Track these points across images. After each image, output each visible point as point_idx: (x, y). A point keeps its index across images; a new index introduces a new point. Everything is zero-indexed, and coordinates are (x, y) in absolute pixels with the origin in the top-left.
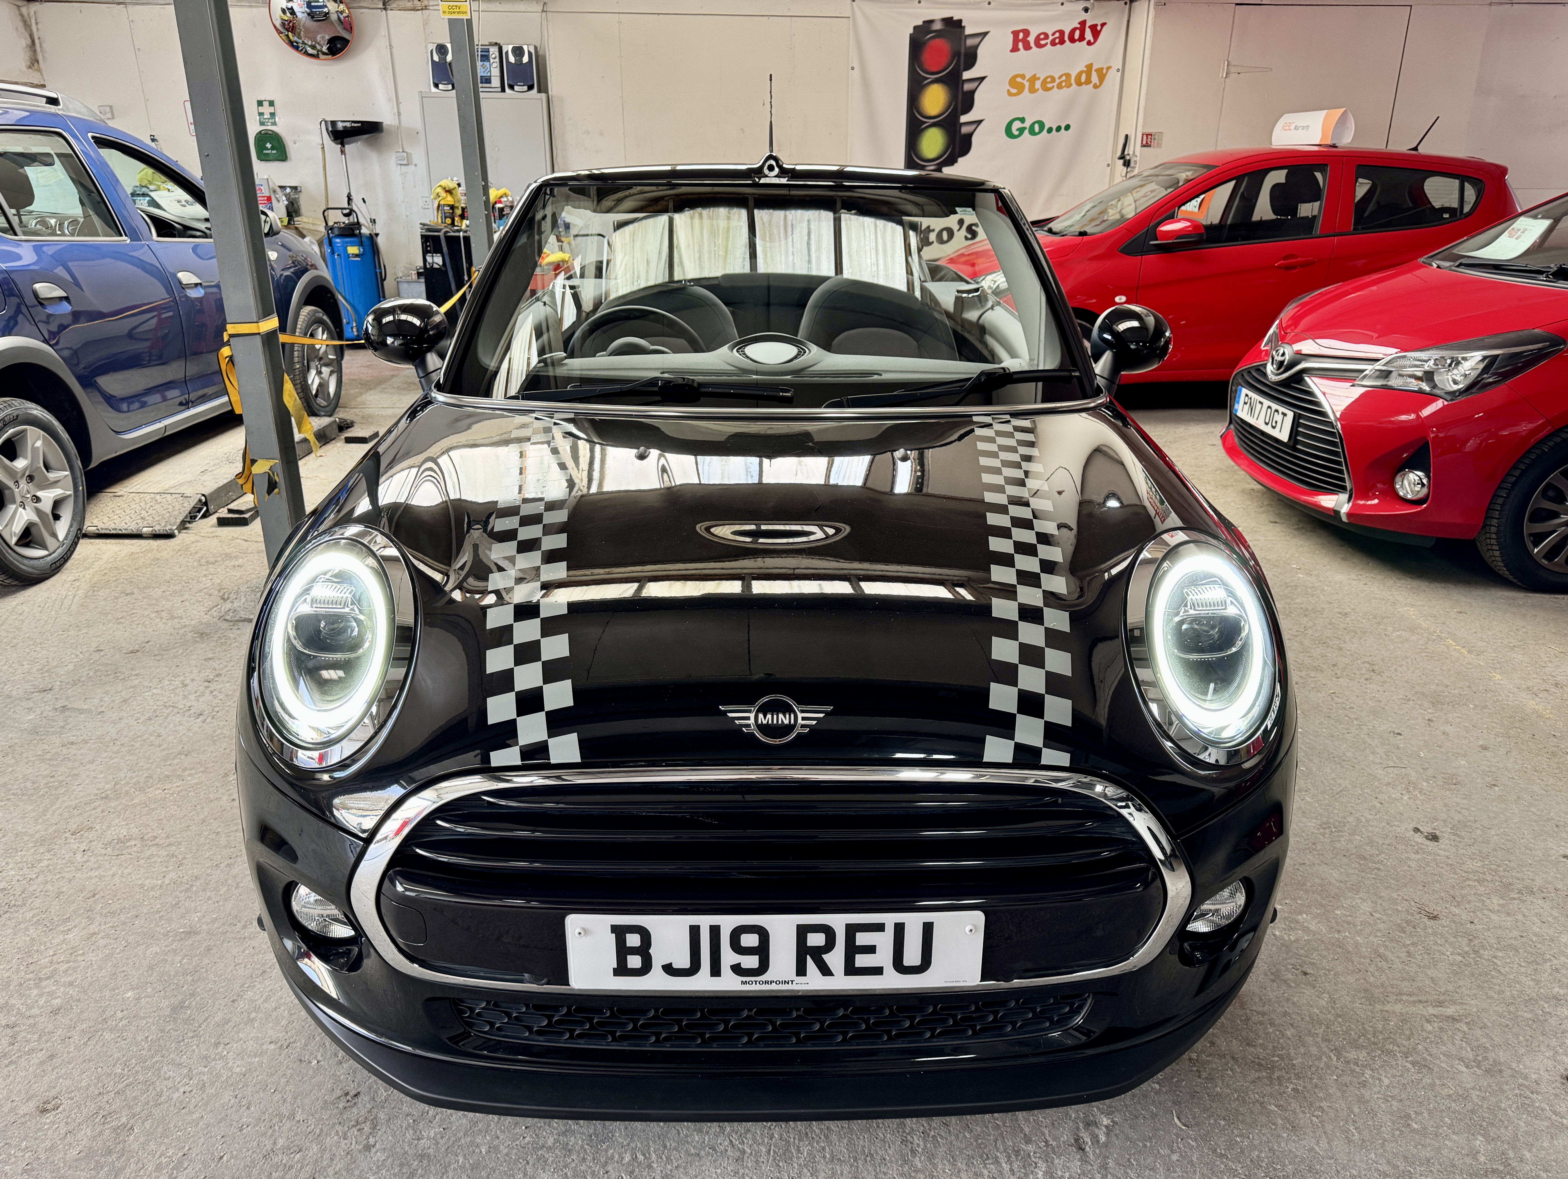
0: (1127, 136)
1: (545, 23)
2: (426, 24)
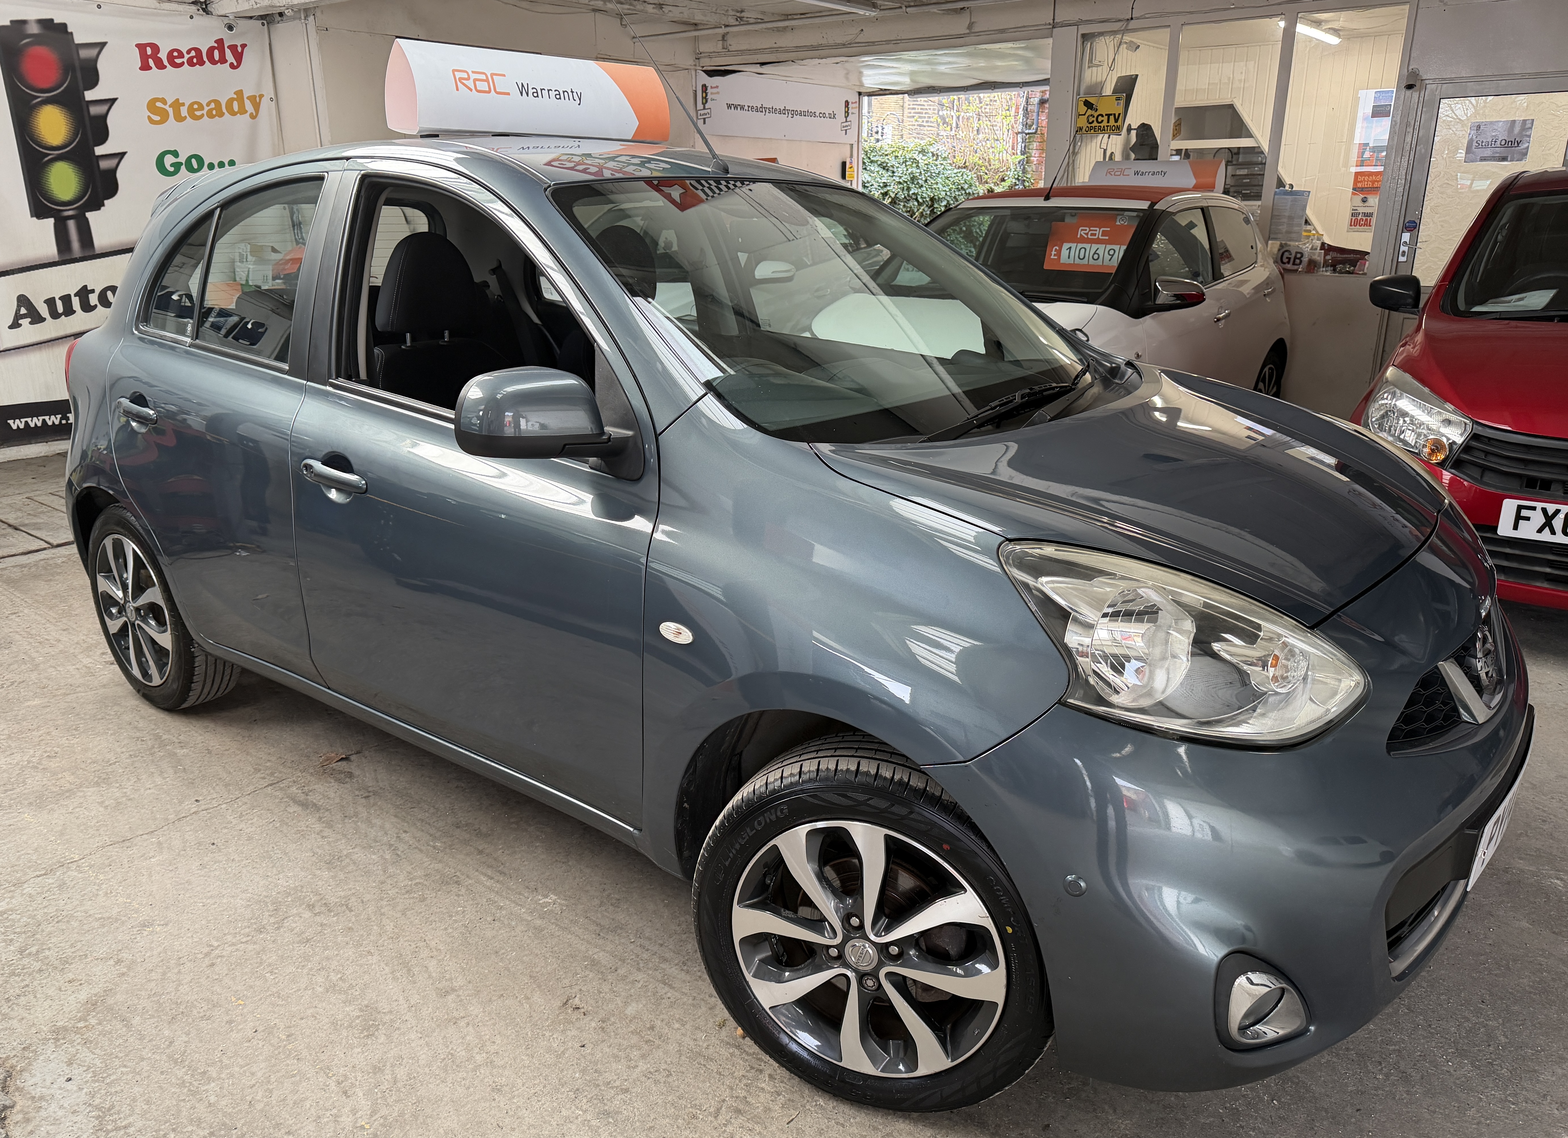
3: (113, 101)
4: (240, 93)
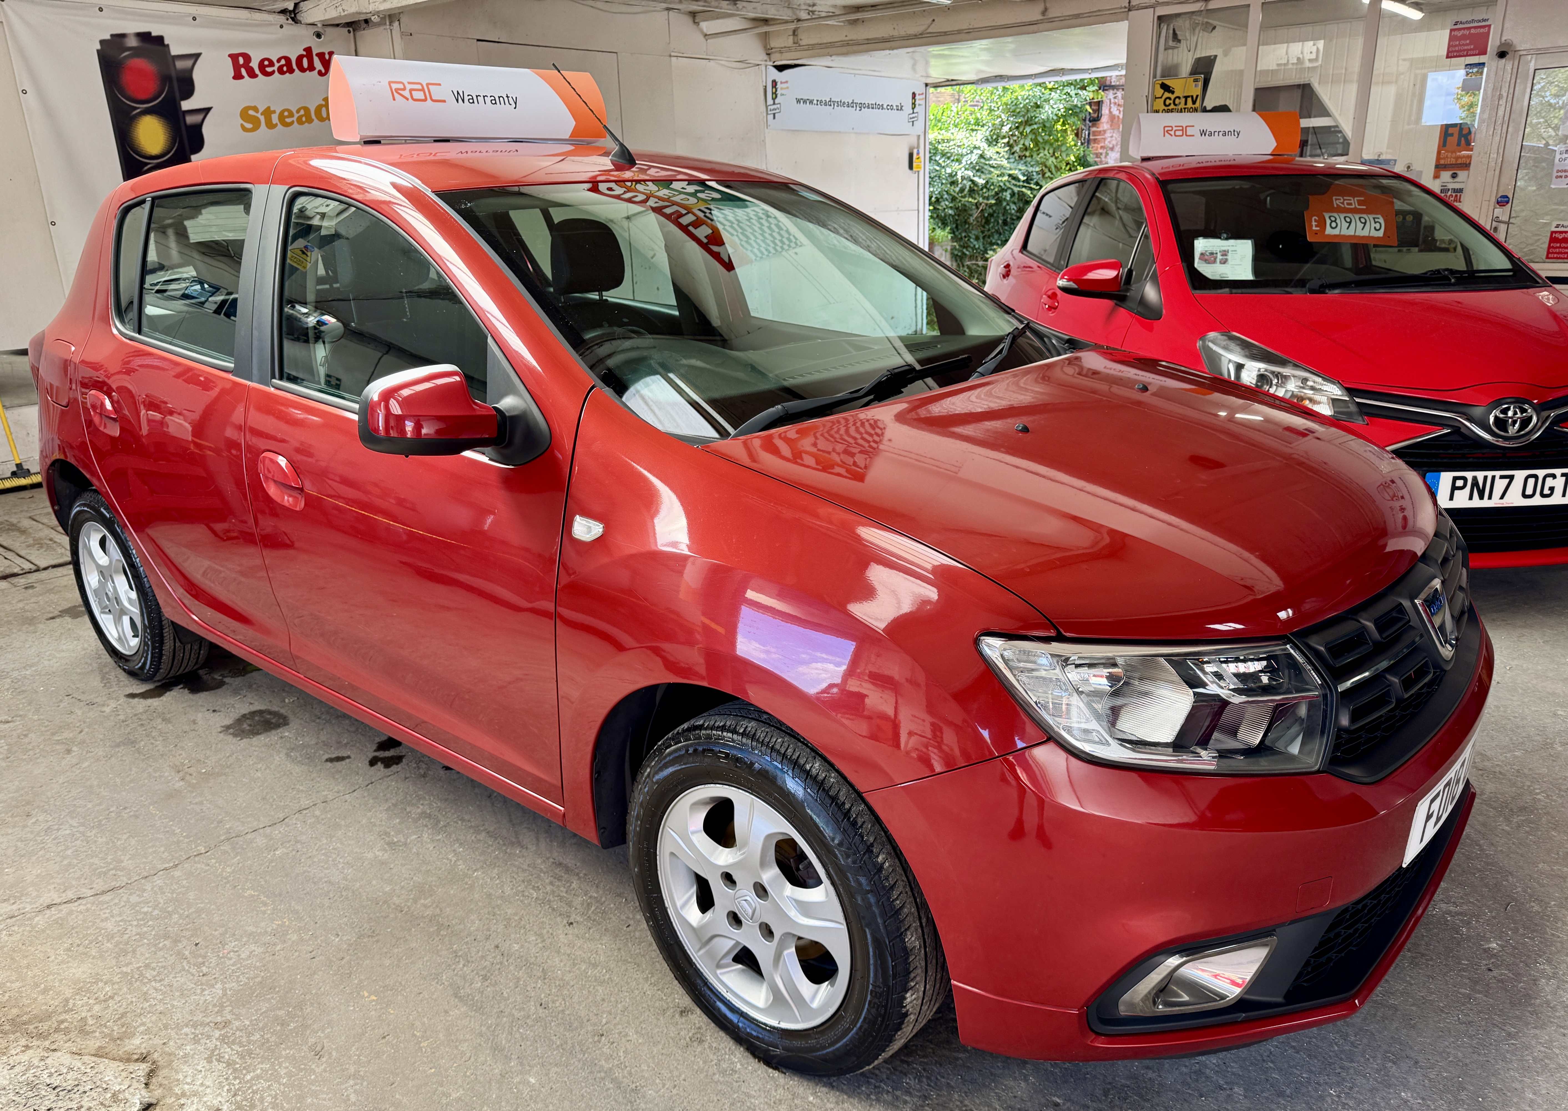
3: (208, 110)
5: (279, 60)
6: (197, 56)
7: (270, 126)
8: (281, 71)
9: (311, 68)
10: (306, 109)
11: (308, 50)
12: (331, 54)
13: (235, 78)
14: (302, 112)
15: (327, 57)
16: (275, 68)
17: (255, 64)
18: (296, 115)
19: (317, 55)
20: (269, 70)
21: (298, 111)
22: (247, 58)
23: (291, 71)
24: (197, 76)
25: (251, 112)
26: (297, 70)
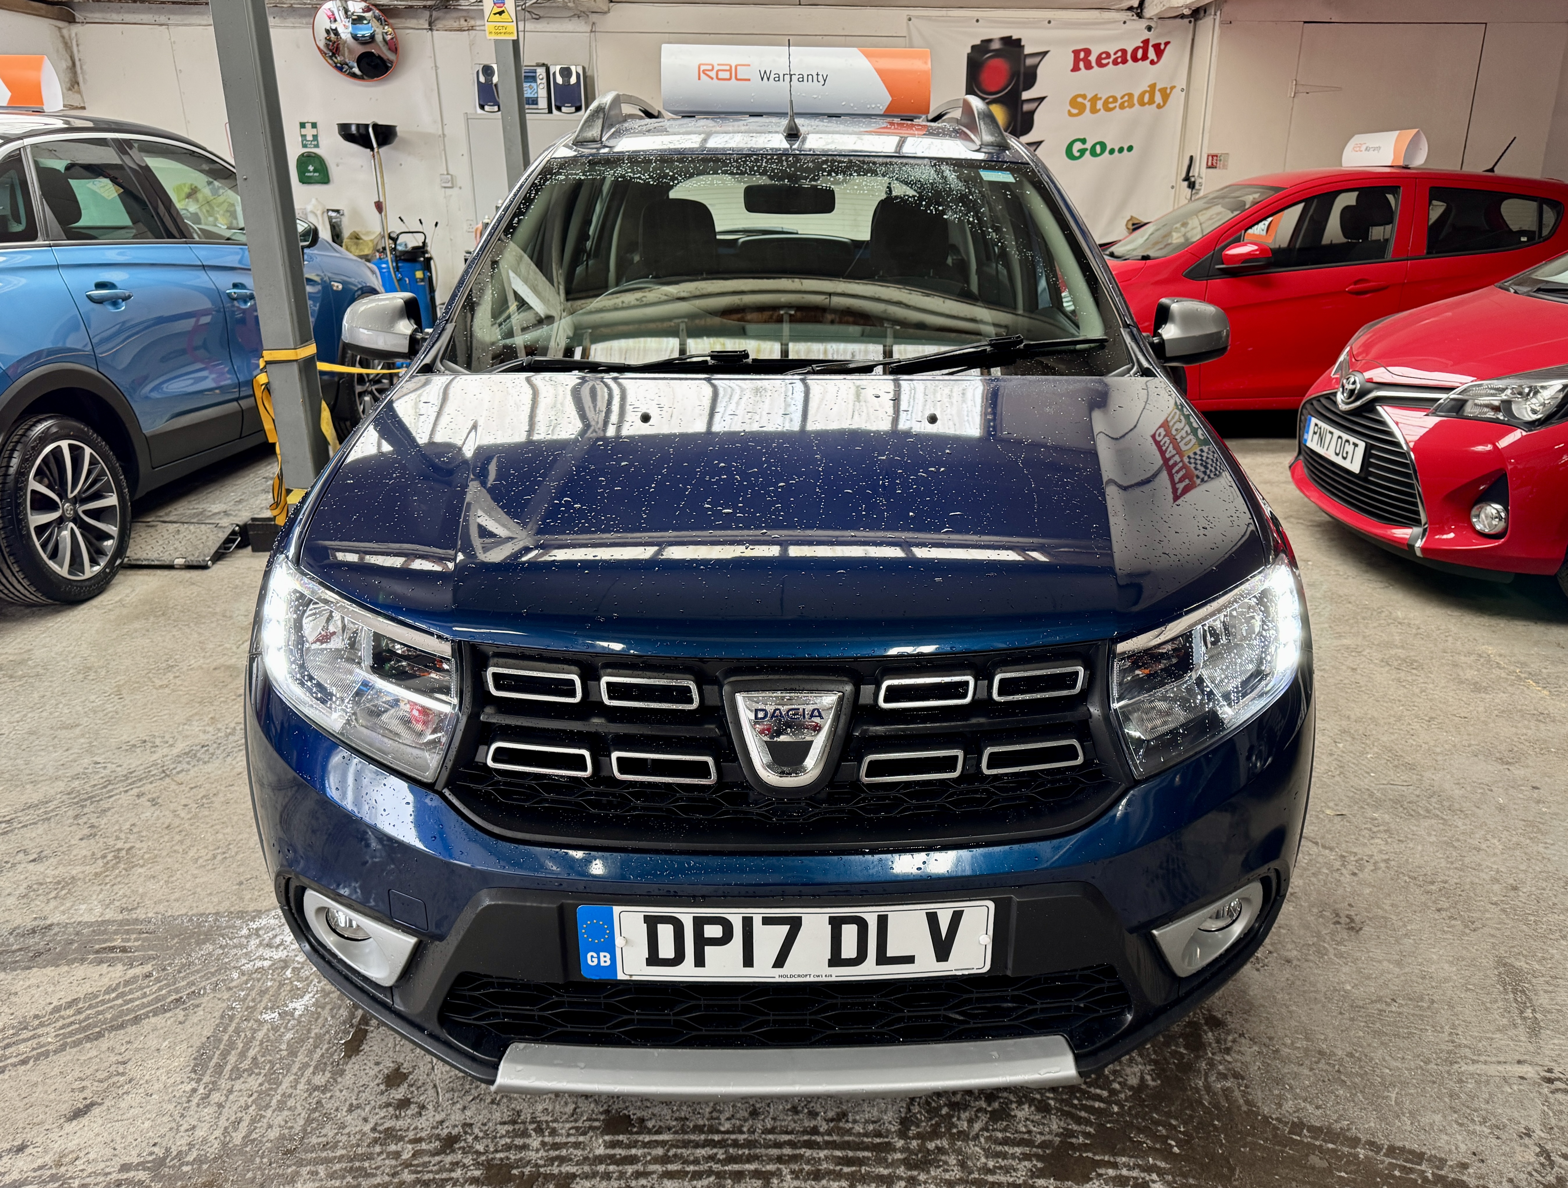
0: (1191, 158)
1: (593, 45)
2: (472, 44)
3: (1042, 99)
4: (1153, 87)
5: (1115, 53)
6: (1046, 53)
7: (1094, 110)
8: (1115, 63)
9: (1145, 57)
10: (1130, 95)
11: (1146, 42)
12: (1167, 44)
13: (1072, 70)
14: (1126, 98)
15: (1162, 47)
16: (1111, 60)
17: (1093, 58)
18: (1120, 101)
19: (1153, 46)
20: (1104, 62)
21: (1122, 98)
22: (1088, 52)
23: (1124, 61)
24: (1039, 71)
25: (1080, 100)
26: (1130, 61)
